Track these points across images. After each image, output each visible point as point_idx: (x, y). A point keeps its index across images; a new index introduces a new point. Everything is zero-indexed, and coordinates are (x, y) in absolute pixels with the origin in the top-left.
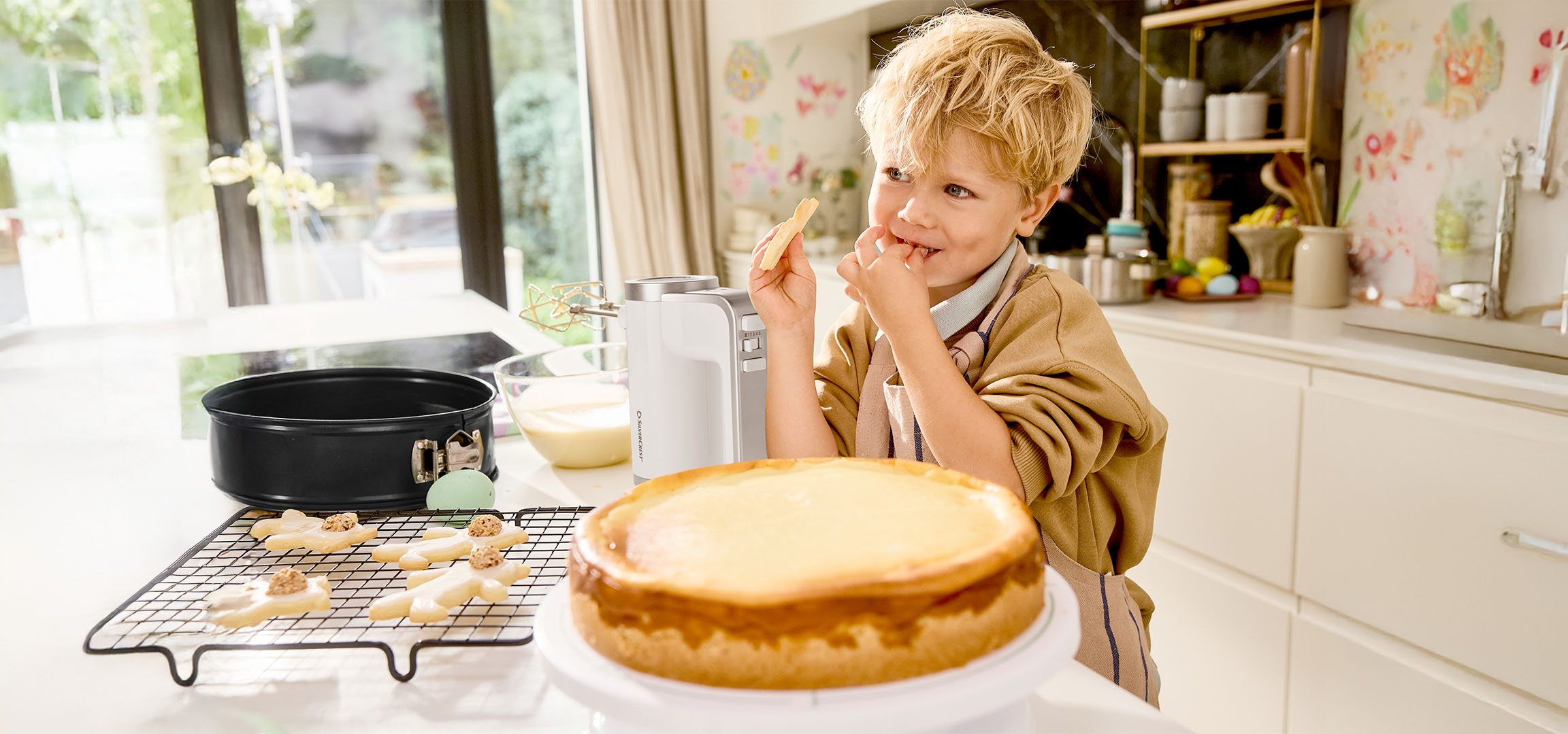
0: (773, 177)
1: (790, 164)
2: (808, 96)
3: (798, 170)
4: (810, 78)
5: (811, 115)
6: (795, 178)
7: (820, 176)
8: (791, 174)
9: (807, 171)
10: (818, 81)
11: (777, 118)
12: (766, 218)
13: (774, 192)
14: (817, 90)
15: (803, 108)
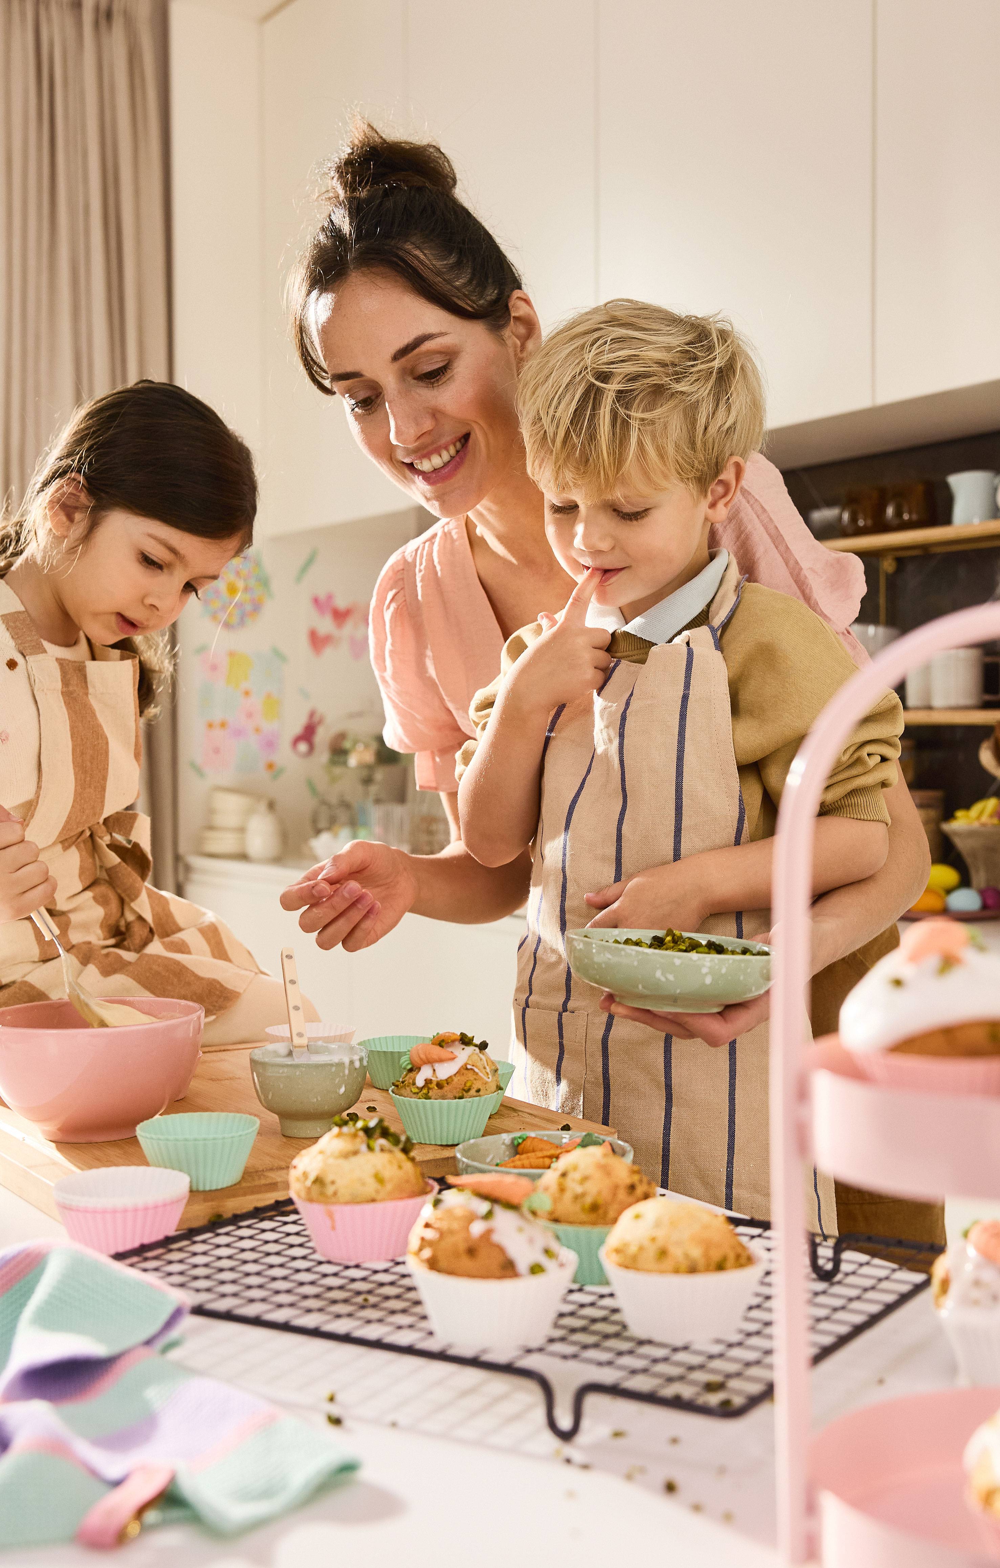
0: (270, 744)
1: (297, 727)
2: (325, 625)
3: (308, 734)
4: (330, 597)
5: (328, 652)
6: (303, 747)
7: (347, 745)
8: (297, 740)
9: (322, 736)
10: (341, 603)
11: (279, 655)
12: (263, 807)
13: (270, 766)
14: (340, 616)
15: (317, 641)
